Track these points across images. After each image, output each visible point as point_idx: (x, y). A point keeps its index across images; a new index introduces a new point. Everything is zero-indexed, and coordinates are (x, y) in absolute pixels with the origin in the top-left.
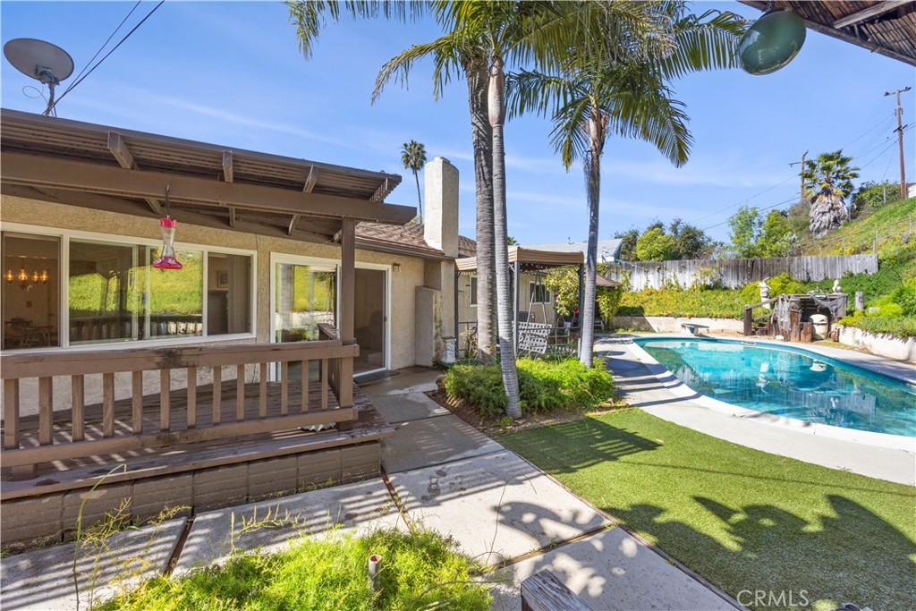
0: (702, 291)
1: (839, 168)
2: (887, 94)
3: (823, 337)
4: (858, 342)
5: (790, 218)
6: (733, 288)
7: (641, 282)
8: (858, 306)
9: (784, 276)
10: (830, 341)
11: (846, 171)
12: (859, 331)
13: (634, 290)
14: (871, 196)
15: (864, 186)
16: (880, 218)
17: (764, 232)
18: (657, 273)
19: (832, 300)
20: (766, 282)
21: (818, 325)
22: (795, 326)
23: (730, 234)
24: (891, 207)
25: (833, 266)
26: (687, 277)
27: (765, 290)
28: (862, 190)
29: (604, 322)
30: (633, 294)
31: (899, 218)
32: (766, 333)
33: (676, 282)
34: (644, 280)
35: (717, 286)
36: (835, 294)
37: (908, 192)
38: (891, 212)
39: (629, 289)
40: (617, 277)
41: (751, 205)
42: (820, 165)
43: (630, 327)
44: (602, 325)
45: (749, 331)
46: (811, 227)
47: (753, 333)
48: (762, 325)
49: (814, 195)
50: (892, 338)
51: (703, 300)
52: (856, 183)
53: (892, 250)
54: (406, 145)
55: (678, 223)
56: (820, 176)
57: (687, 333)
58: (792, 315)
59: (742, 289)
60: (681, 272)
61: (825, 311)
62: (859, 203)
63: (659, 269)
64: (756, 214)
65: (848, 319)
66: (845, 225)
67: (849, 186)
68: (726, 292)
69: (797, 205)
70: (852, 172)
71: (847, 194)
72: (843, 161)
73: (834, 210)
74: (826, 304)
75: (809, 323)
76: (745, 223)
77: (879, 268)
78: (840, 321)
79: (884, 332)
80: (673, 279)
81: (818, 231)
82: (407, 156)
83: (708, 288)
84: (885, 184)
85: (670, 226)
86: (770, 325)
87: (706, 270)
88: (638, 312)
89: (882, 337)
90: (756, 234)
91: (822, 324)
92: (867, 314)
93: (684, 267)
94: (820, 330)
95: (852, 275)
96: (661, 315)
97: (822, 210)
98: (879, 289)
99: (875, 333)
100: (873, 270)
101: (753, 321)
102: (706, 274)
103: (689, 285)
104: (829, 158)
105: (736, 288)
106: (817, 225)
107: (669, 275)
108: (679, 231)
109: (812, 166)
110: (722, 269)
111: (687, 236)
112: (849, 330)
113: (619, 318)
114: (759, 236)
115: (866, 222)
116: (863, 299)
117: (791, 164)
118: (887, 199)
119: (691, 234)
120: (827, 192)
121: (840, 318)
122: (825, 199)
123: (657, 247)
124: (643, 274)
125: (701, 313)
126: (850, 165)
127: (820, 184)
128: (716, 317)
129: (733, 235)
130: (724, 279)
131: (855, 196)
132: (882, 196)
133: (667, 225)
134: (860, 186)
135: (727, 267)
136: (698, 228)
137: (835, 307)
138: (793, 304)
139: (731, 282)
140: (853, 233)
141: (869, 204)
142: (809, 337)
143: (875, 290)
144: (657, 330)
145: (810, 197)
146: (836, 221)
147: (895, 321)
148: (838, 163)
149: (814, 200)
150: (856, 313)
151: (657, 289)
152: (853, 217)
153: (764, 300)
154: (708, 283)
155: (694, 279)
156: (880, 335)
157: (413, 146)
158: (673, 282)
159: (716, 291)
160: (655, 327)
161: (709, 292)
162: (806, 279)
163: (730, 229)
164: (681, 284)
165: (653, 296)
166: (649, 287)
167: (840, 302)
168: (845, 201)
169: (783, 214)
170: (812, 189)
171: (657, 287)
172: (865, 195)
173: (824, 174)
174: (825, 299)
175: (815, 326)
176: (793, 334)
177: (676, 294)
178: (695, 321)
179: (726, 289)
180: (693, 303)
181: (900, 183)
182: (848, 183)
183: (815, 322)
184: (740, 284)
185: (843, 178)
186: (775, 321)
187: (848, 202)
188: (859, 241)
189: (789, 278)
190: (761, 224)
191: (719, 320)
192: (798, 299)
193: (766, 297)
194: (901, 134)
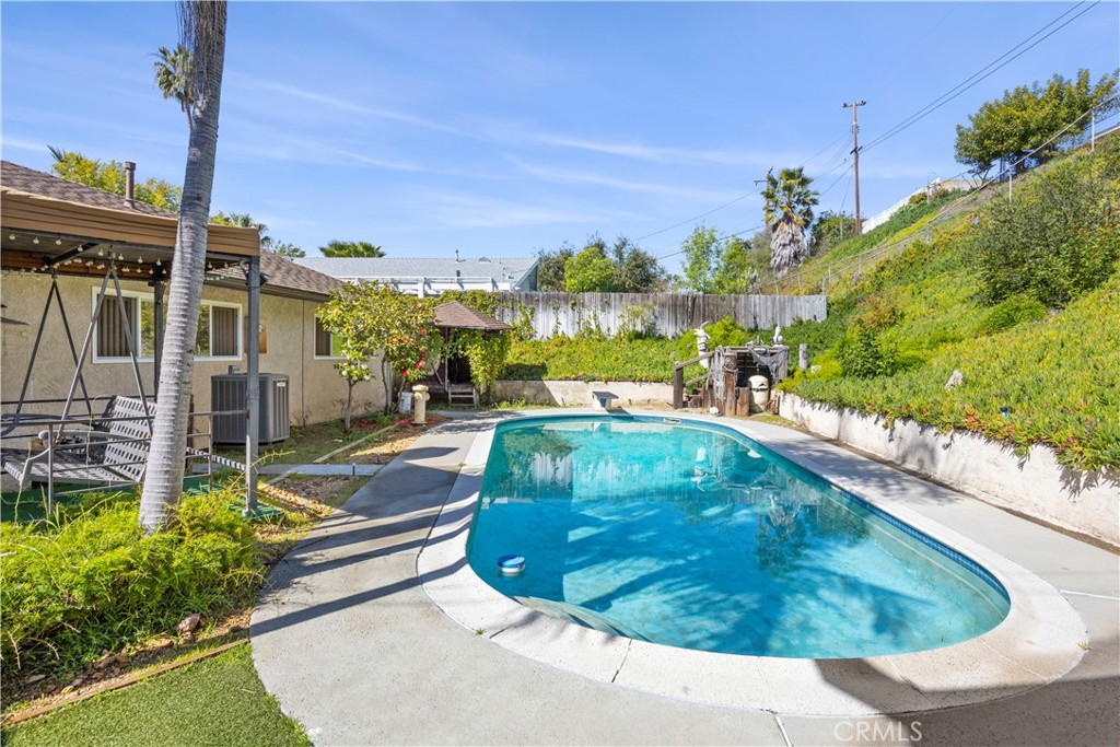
0: (631, 341)
1: (800, 190)
2: (845, 106)
3: (762, 407)
4: (796, 415)
5: (754, 251)
6: (670, 337)
7: (549, 324)
8: (802, 364)
9: (727, 321)
10: (768, 414)
11: (807, 194)
12: (798, 400)
13: (538, 338)
14: (830, 229)
15: (824, 217)
16: (835, 255)
17: (722, 264)
18: (570, 311)
19: (772, 354)
20: (704, 328)
21: (758, 390)
22: (730, 393)
23: (683, 264)
24: (846, 243)
25: (782, 309)
26: (612, 319)
27: (703, 340)
28: (821, 221)
29: (478, 391)
30: (536, 344)
31: (852, 256)
32: (700, 403)
33: (598, 326)
34: (552, 323)
35: (649, 335)
36: (776, 346)
37: (862, 228)
38: (846, 249)
39: (531, 336)
40: (513, 317)
41: (708, 227)
42: (781, 184)
43: (519, 398)
44: (475, 397)
45: (679, 403)
46: (772, 262)
47: (685, 405)
48: (696, 392)
49: (775, 221)
50: (829, 410)
51: (630, 353)
52: (816, 211)
53: (843, 293)
54: (164, 52)
55: (624, 244)
56: (781, 197)
57: (596, 407)
58: (728, 375)
59: (680, 338)
60: (603, 310)
61: (765, 371)
62: (819, 235)
63: (574, 305)
64: (714, 240)
65: (788, 382)
66: (805, 262)
67: (809, 213)
68: (660, 343)
69: (761, 234)
70: (812, 197)
71: (807, 224)
72: (804, 182)
73: (794, 242)
74: (765, 361)
75: (746, 389)
76: (701, 249)
77: (828, 314)
78: (781, 385)
79: (821, 401)
80: (592, 322)
81: (779, 268)
82: (168, 73)
83: (638, 336)
84: (842, 216)
85: (613, 248)
86: (705, 392)
87: (636, 308)
88: (536, 372)
89: (820, 408)
90: (714, 266)
91: (762, 390)
92: (808, 375)
93: (608, 304)
94: (759, 398)
95: (801, 322)
96: (567, 379)
97: (783, 242)
98: (825, 342)
99: (813, 402)
100: (822, 317)
101: (684, 385)
102: (636, 315)
103: (614, 332)
104: (790, 175)
105: (673, 337)
106: (778, 260)
107: (587, 314)
108: (625, 256)
109: (774, 183)
110: (656, 308)
111: (634, 263)
112: (789, 397)
113: (505, 383)
114: (717, 269)
115: (823, 259)
116: (808, 356)
117: (757, 182)
118: (844, 234)
119: (640, 262)
120: (788, 219)
121: (781, 381)
122: (786, 228)
123: (592, 275)
124: (551, 312)
125: (621, 374)
126: (811, 187)
127: (782, 208)
128: (641, 380)
129: (688, 265)
130: (658, 323)
131: (814, 227)
132: (838, 230)
133: (611, 244)
134: (819, 216)
135: (663, 305)
136: (649, 254)
137: (775, 365)
138: (728, 360)
139: (667, 328)
140: (809, 272)
141: (827, 240)
142: (746, 408)
143: (821, 342)
144: (560, 403)
145: (772, 223)
146: (796, 256)
147: (832, 384)
148: (799, 183)
149: (775, 227)
150: (796, 374)
151: (572, 337)
152: (812, 254)
153: (701, 354)
154: (639, 328)
155: (619, 322)
156: (818, 405)
157: (180, 57)
158: (593, 327)
159: (648, 342)
160: (558, 398)
161: (639, 341)
162: (753, 326)
163: (684, 257)
164: (604, 329)
165: (564, 349)
166: (560, 334)
167: (781, 357)
168: (806, 232)
169: (747, 245)
170: (774, 214)
171: (571, 334)
172: (824, 227)
173: (784, 195)
174: (765, 354)
175: (754, 392)
176: (728, 405)
177: (596, 345)
178: (612, 388)
179: (661, 338)
180: (617, 359)
181: (855, 217)
182: (808, 210)
183: (754, 386)
184: (678, 331)
185: (804, 203)
186: (711, 386)
187: (808, 233)
188: (814, 280)
189: (733, 324)
190: (719, 252)
191: (646, 386)
192: (734, 353)
193: (704, 350)
194: (857, 157)
